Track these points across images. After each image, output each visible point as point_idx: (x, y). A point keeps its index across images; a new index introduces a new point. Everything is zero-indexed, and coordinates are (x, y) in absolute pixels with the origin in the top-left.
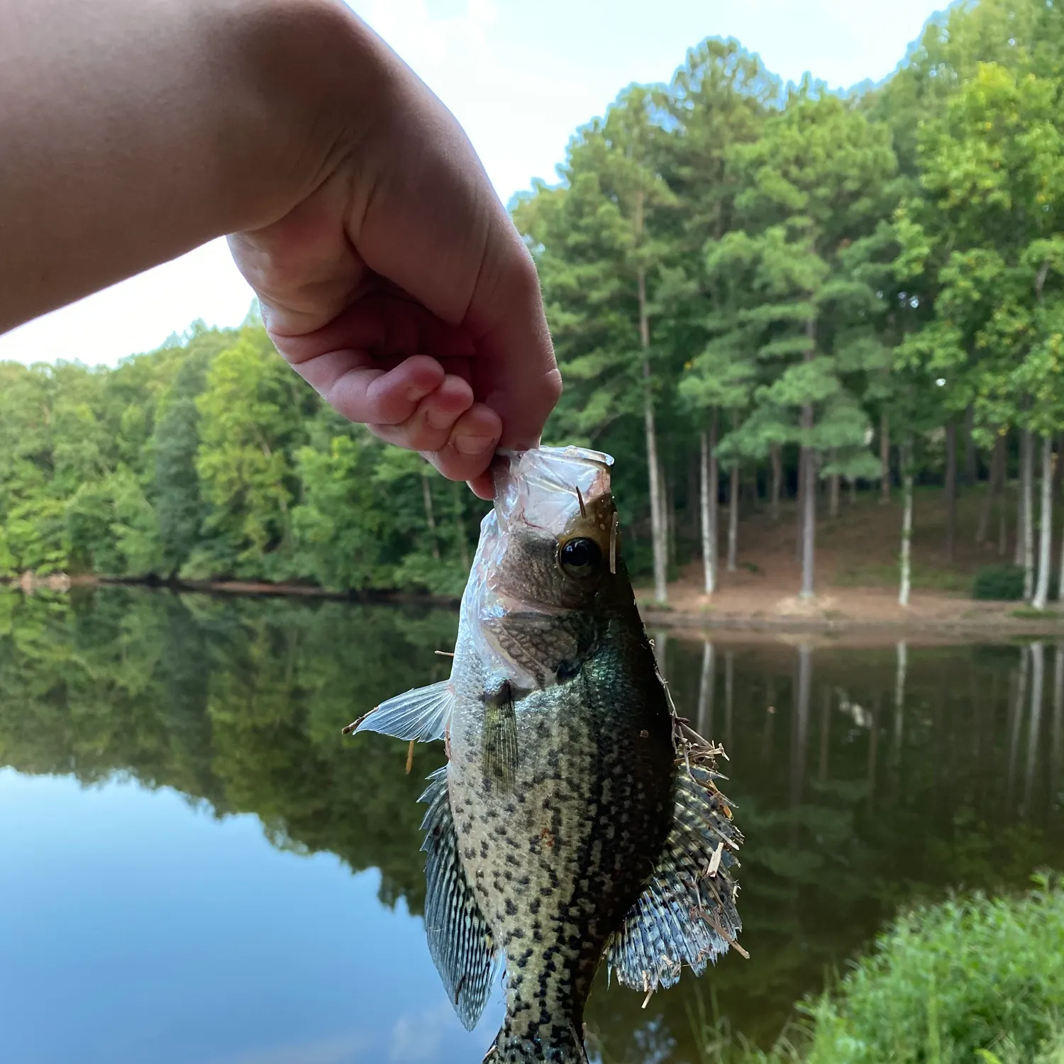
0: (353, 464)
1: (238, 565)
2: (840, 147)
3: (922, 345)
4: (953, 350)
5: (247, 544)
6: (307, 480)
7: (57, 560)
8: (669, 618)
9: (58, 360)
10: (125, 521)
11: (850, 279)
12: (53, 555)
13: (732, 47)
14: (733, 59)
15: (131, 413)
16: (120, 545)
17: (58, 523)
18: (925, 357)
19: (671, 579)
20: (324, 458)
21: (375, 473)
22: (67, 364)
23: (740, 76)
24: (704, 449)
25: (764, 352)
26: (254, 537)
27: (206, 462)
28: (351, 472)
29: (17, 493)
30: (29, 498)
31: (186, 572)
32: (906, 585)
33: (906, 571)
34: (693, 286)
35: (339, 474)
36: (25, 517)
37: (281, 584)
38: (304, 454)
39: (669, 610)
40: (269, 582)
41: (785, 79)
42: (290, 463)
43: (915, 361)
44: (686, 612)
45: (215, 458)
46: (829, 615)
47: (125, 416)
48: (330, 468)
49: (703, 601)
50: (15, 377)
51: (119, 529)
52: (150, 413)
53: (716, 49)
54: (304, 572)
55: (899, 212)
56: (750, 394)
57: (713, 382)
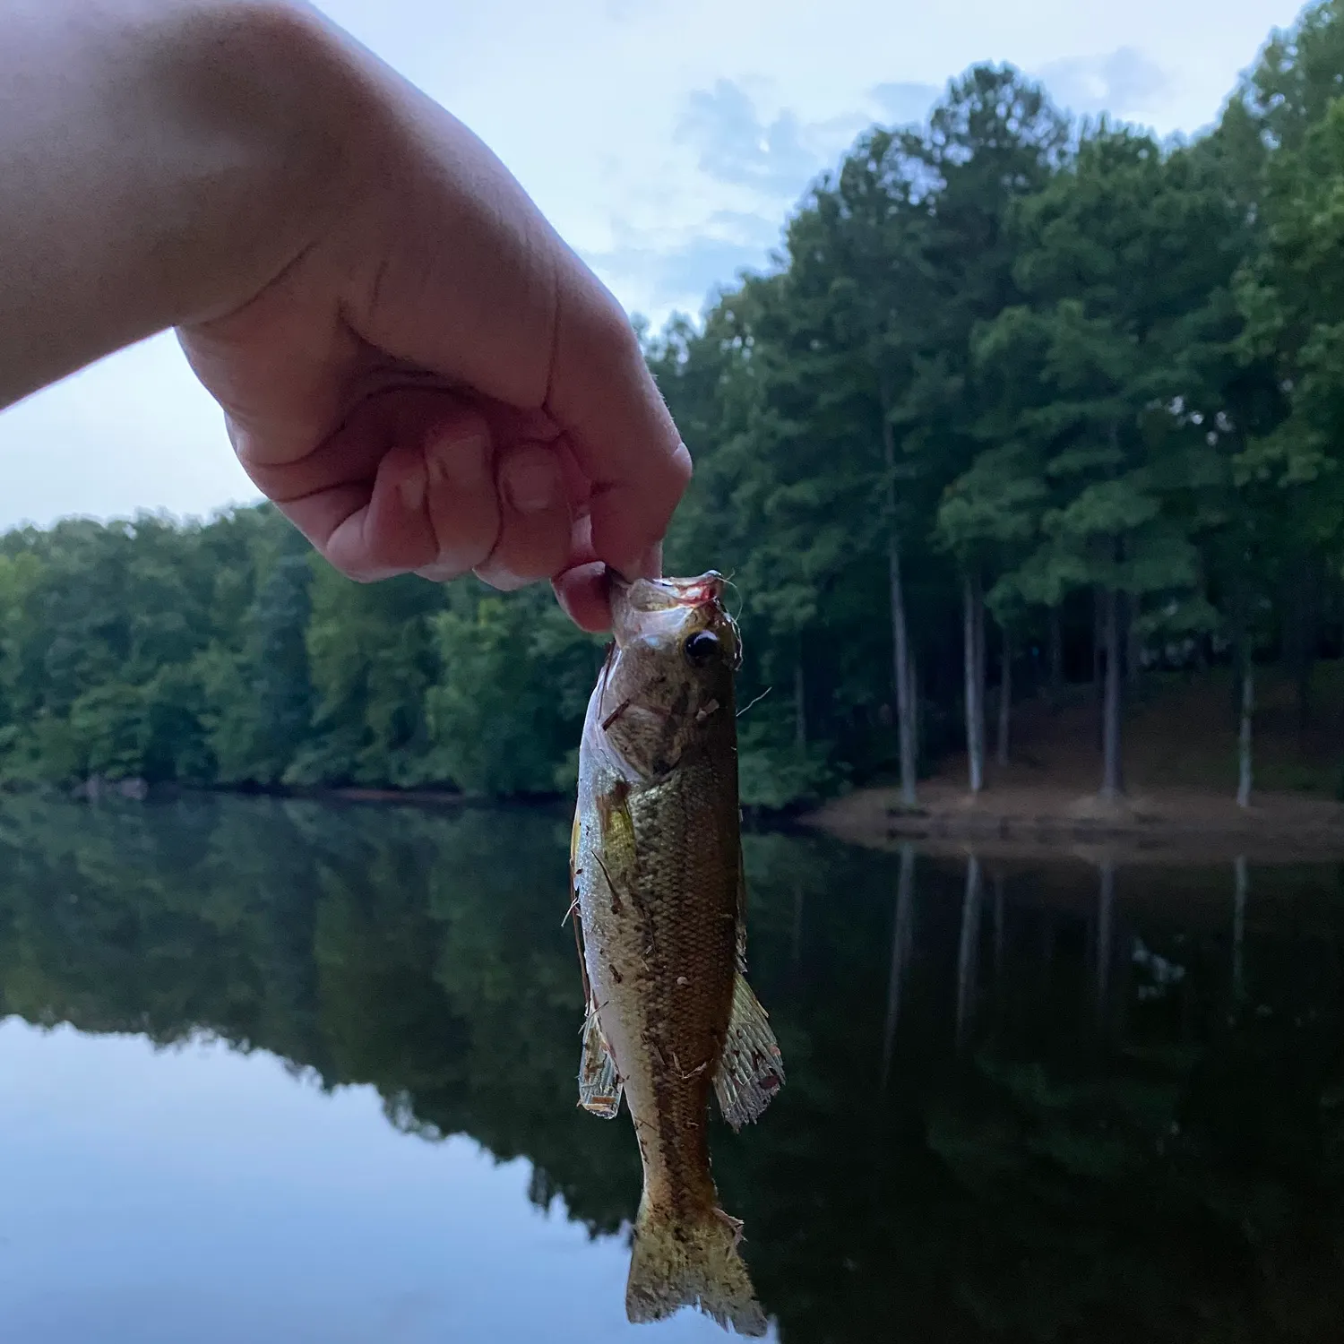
0: (505, 633)
1: (356, 766)
2: (1158, 192)
3: (1273, 452)
4: (1317, 456)
5: (368, 738)
6: (446, 652)
7: (132, 761)
8: (922, 824)
9: (140, 514)
10: (217, 712)
11: (1172, 366)
12: (126, 755)
13: (1007, 76)
14: (1007, 92)
15: (227, 577)
16: (209, 740)
17: (136, 714)
18: (1279, 467)
19: (922, 775)
20: (467, 627)
21: (534, 642)
22: (151, 519)
23: (1018, 111)
24: (969, 600)
25: (1054, 467)
26: (378, 730)
27: (318, 634)
28: (503, 644)
29: (85, 676)
30: (100, 683)
31: (291, 775)
32: (1245, 780)
33: (1245, 763)
34: (956, 382)
35: (487, 646)
36: (94, 706)
37: (411, 789)
38: (442, 621)
39: (922, 814)
40: (396, 788)
41: (1078, 113)
42: (425, 633)
43: (1263, 474)
44: (945, 816)
45: (331, 629)
46: (1143, 819)
47: (219, 581)
48: (475, 637)
49: (968, 802)
50: (88, 536)
51: (208, 721)
52: (251, 577)
53: (986, 80)
54: (441, 774)
55: (1240, 274)
56: (1036, 522)
57: (984, 507)
